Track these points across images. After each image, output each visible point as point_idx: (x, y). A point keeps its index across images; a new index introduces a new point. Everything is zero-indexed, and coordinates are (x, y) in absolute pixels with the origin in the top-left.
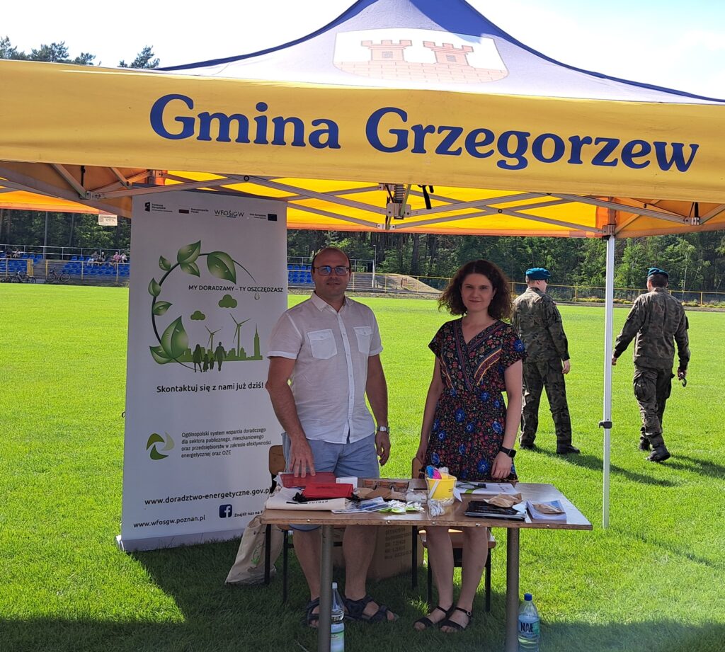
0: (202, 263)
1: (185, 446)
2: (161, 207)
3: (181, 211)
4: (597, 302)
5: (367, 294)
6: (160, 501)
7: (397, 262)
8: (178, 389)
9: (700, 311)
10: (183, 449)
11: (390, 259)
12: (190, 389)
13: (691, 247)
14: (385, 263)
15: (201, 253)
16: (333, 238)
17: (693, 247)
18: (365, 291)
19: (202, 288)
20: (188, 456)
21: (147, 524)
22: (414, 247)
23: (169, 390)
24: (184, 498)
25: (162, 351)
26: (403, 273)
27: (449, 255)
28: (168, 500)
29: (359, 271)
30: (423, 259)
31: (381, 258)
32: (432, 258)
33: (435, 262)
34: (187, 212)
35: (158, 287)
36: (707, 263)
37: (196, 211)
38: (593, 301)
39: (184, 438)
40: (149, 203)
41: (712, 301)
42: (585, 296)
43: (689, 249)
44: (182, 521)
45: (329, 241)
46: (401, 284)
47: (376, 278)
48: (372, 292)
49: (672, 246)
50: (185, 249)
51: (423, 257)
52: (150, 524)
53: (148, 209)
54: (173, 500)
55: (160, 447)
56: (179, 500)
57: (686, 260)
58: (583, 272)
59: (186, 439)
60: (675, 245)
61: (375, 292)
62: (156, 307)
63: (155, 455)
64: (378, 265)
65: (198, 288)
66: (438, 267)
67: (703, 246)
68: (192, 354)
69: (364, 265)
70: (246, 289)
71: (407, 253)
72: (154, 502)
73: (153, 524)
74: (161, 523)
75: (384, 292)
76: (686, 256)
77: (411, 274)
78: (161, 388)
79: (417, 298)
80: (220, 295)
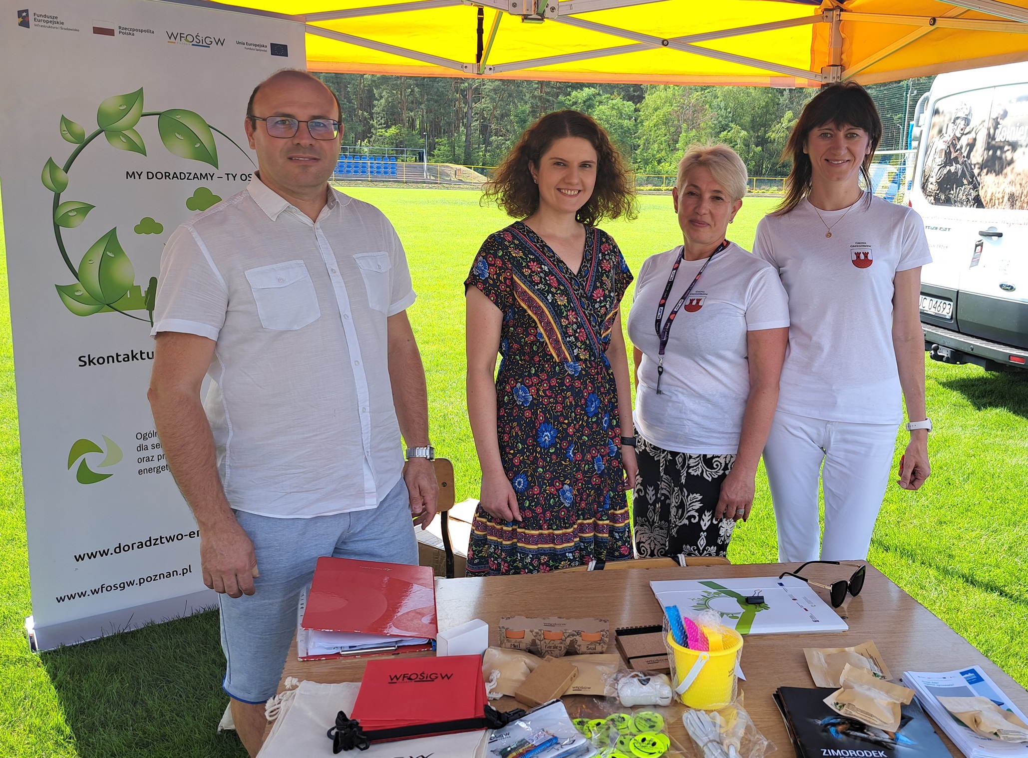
0: (148, 129)
1: (144, 454)
2: (52, 21)
3: (98, 31)
4: (654, 190)
5: (419, 185)
6: (105, 553)
7: (449, 151)
8: (120, 359)
9: (753, 196)
10: (141, 460)
11: (443, 148)
12: (144, 356)
13: (744, 133)
14: (436, 152)
15: (144, 111)
16: (380, 126)
17: (746, 133)
18: (417, 182)
19: (151, 175)
20: (150, 470)
21: (83, 594)
22: (467, 136)
23: (102, 361)
24: (150, 542)
25: (81, 292)
26: (456, 162)
27: (504, 143)
28: (119, 549)
29: (411, 160)
30: (476, 148)
31: (432, 147)
32: (486, 147)
33: (489, 152)
34: (110, 32)
35: (61, 175)
36: (759, 148)
37: (128, 31)
38: (650, 190)
39: (142, 442)
40: (27, 11)
41: (763, 187)
42: (641, 185)
43: (741, 134)
44: (149, 579)
45: (376, 129)
46: (455, 174)
47: (428, 169)
48: (424, 183)
49: (725, 133)
50: (113, 105)
51: (477, 146)
52: (89, 592)
53: (25, 23)
54: (129, 547)
55: (94, 461)
56: (141, 545)
57: (739, 146)
58: (639, 160)
59: (145, 443)
60: (729, 132)
61: (428, 183)
62: (62, 211)
63: (86, 476)
64: (430, 154)
65: (144, 176)
66: (492, 156)
67: (754, 132)
68: (143, 295)
69: (414, 155)
70: (238, 177)
71: (460, 141)
72: (92, 556)
73: (94, 592)
74: (109, 588)
75: (437, 183)
76: (739, 141)
77: (464, 164)
78: (86, 359)
79: (472, 189)
80: (190, 188)
